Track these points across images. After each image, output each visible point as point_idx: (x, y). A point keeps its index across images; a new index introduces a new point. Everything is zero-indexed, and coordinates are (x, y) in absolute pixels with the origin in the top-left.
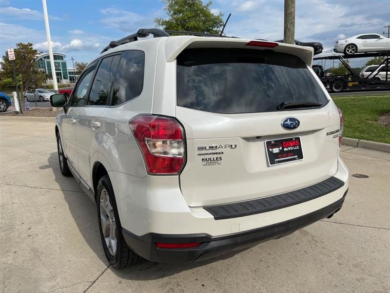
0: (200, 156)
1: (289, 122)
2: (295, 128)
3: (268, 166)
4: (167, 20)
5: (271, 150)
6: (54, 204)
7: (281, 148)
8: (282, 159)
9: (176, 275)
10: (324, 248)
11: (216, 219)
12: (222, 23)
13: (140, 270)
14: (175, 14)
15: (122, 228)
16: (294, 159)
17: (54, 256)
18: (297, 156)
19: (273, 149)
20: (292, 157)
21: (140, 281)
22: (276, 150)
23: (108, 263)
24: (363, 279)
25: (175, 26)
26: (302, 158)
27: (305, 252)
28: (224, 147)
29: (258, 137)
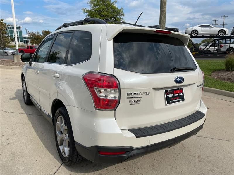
0: (128, 99)
1: (179, 79)
2: (182, 82)
3: (166, 105)
4: (90, 10)
5: (167, 95)
6: (22, 123)
7: (173, 94)
8: (173, 101)
9: (105, 169)
10: (189, 151)
11: (137, 137)
12: (123, 14)
13: (82, 166)
14: (94, 6)
15: (75, 141)
16: (180, 101)
17: (26, 157)
18: (181, 99)
19: (169, 95)
20: (179, 100)
21: (83, 173)
22: (170, 96)
23: (61, 162)
24: (214, 170)
25: (94, 14)
26: (184, 100)
27: (179, 154)
28: (142, 93)
29: (161, 88)
